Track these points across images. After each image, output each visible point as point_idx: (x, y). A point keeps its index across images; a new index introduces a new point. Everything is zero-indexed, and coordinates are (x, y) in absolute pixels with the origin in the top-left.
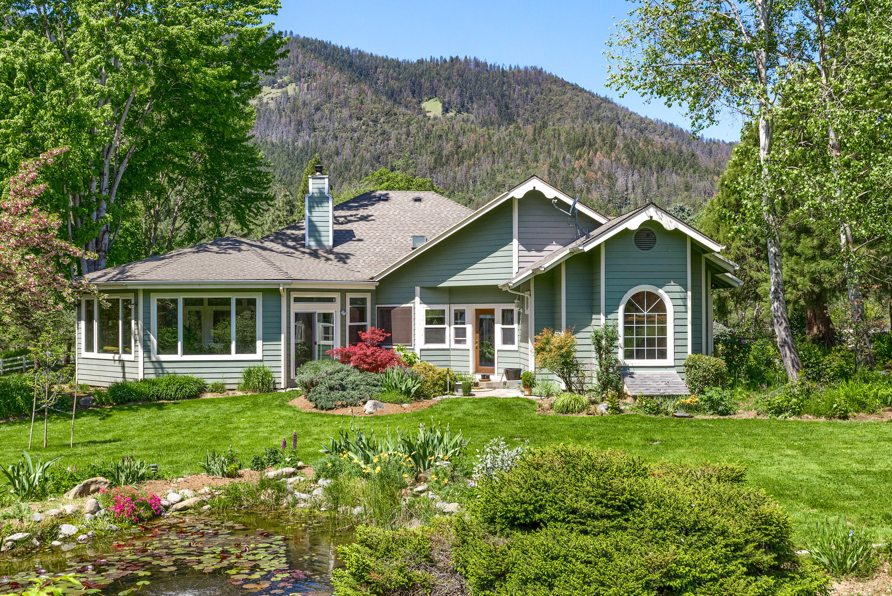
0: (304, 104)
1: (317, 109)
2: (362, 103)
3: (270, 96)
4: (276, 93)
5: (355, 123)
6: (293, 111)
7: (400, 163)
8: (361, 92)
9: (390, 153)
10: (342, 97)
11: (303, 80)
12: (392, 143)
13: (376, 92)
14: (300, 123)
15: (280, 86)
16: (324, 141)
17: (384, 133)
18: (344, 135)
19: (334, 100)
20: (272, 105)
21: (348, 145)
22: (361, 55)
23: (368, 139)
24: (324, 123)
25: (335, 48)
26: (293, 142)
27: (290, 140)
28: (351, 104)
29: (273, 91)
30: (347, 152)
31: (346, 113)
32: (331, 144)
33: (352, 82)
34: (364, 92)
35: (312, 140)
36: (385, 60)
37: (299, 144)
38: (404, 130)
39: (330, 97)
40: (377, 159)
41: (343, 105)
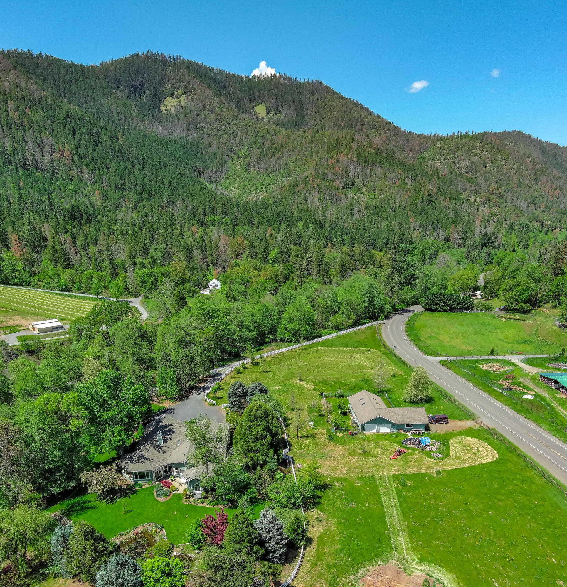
0: (191, 112)
1: (198, 115)
2: (222, 111)
3: (172, 104)
4: (175, 102)
5: (219, 125)
6: (185, 116)
7: (242, 153)
8: (221, 103)
9: (237, 146)
10: (211, 106)
11: (189, 93)
12: (238, 139)
13: (230, 101)
14: (189, 125)
15: (177, 98)
16: (203, 137)
17: (234, 132)
18: (213, 133)
19: (207, 108)
20: (173, 111)
21: (215, 140)
22: (221, 73)
23: (226, 137)
24: (202, 124)
25: (206, 68)
26: (186, 138)
27: (184, 136)
28: (216, 111)
29: (173, 100)
30: (214, 145)
31: (213, 117)
32: (206, 139)
33: (216, 95)
34: (222, 103)
35: (196, 136)
36: (234, 76)
37: (189, 139)
38: (244, 131)
39: (204, 106)
40: (231, 150)
41: (212, 111)
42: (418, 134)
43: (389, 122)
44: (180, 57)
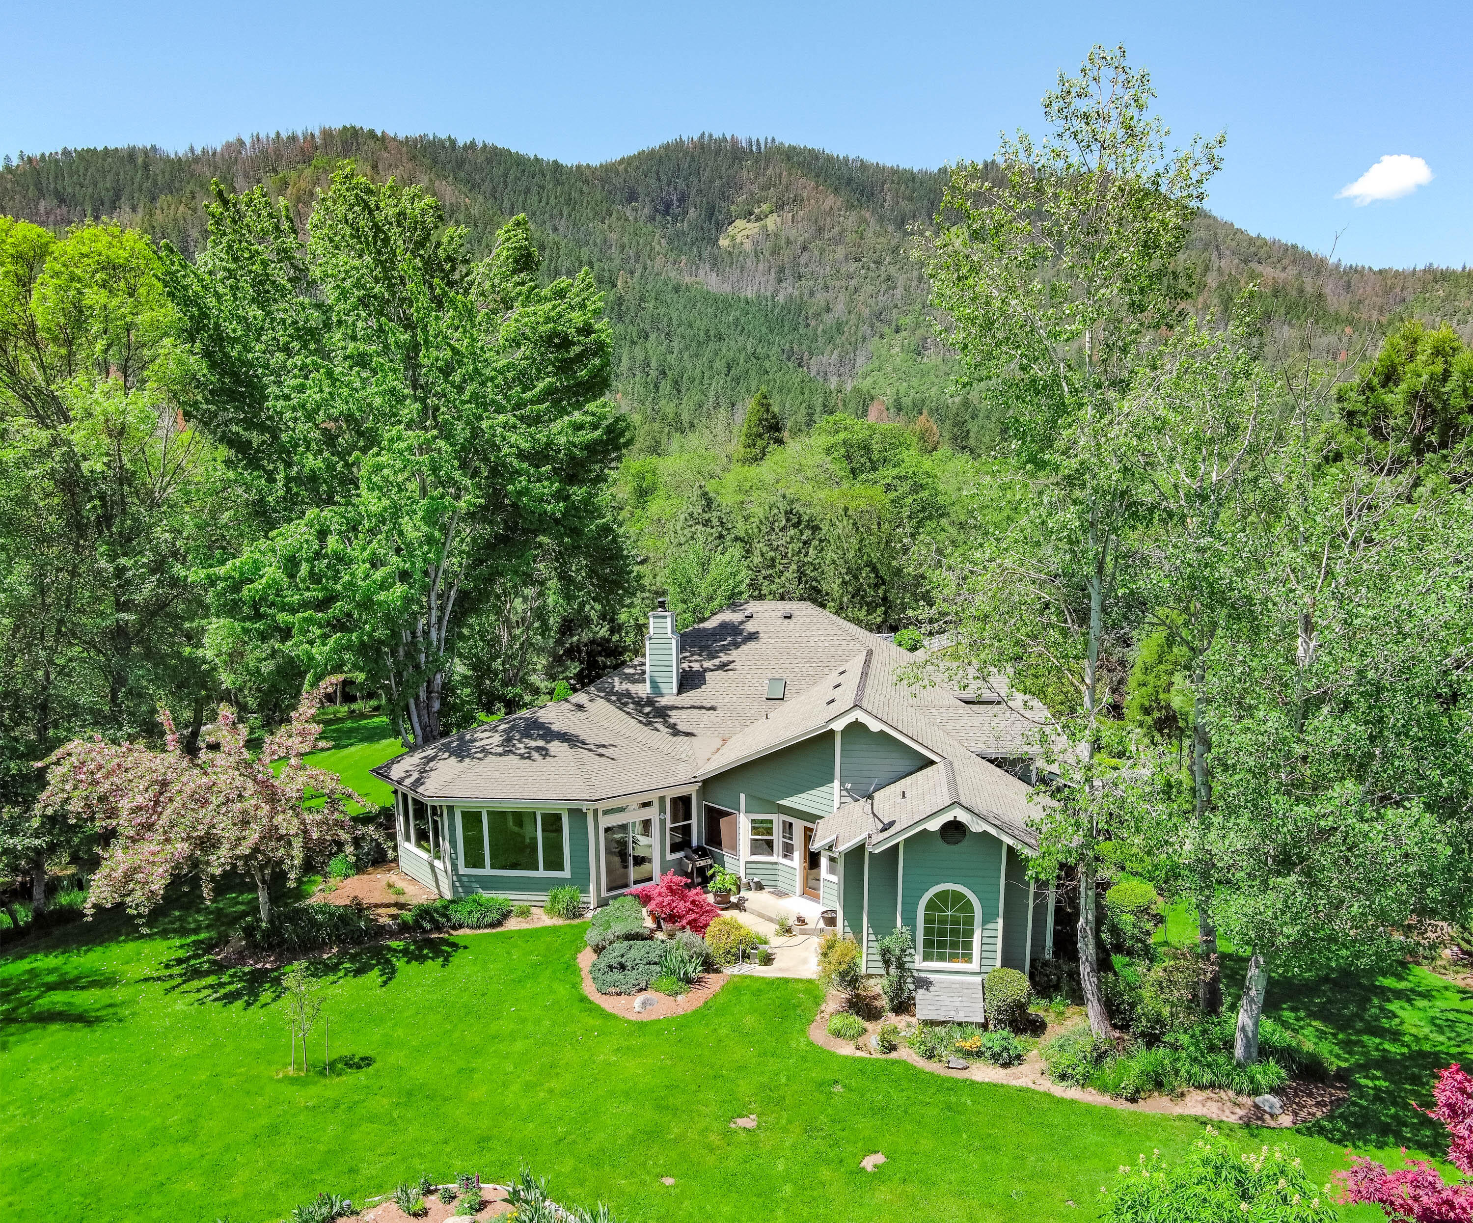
0: (788, 242)
1: (804, 248)
2: (862, 238)
3: (745, 233)
4: (753, 228)
5: (853, 266)
6: (773, 253)
7: (908, 320)
8: (863, 221)
9: (896, 306)
10: (837, 229)
11: (786, 208)
12: (899, 292)
13: (881, 220)
14: (782, 270)
15: (759, 219)
16: (812, 294)
17: (888, 278)
18: (837, 284)
19: (827, 235)
20: (748, 246)
21: (842, 298)
22: (864, 166)
23: (868, 289)
24: (812, 267)
25: (829, 159)
26: (773, 297)
27: (768, 294)
28: (848, 240)
29: (750, 225)
30: (839, 308)
31: (841, 251)
32: (821, 297)
33: (850, 207)
34: (865, 221)
35: (797, 293)
36: (894, 172)
37: (781, 298)
38: (916, 273)
39: (820, 230)
40: (878, 316)
41: (837, 241)
42: (1376, 269)
43: (1294, 247)
44: (773, 140)
